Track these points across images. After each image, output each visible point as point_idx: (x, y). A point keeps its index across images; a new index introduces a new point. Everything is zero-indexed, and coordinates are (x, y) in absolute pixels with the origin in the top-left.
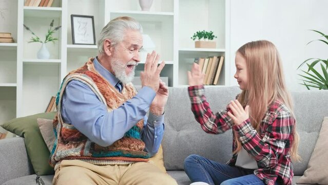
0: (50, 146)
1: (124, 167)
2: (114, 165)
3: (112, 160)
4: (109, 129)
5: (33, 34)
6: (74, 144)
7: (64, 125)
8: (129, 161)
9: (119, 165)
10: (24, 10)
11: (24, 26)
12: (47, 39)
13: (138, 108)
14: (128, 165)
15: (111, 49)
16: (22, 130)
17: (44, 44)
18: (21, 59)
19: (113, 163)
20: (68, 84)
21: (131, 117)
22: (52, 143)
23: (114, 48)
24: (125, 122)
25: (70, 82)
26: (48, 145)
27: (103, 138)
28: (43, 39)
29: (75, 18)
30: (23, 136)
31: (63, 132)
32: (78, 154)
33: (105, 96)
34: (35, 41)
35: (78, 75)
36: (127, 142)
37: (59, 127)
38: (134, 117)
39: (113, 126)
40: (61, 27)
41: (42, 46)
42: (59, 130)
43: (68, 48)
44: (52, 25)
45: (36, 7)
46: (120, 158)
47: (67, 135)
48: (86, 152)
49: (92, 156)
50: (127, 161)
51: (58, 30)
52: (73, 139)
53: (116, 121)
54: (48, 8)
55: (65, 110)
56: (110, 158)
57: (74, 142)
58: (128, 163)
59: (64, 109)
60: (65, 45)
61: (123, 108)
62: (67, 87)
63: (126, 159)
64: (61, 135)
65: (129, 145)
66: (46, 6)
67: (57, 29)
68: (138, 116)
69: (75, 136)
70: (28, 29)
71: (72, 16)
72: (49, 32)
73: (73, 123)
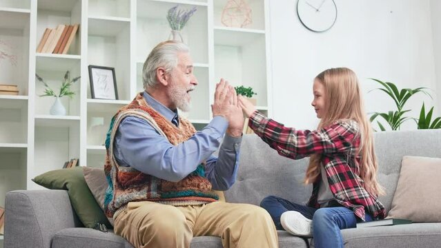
0: (99, 196)
1: (197, 208)
2: (187, 206)
3: (185, 201)
4: (181, 161)
5: (47, 86)
6: (136, 188)
7: (120, 169)
8: (203, 201)
9: (192, 206)
10: (37, 57)
11: (36, 75)
12: (61, 93)
13: (210, 137)
14: (201, 205)
15: (166, 77)
16: (64, 181)
17: (59, 99)
18: (32, 115)
19: (186, 204)
20: (121, 122)
21: (203, 147)
22: (102, 192)
23: (170, 75)
24: (197, 153)
25: (123, 119)
26: (96, 196)
27: (175, 171)
28: (57, 92)
29: (94, 70)
30: (65, 188)
31: (120, 176)
32: (144, 196)
33: (165, 131)
34: (49, 94)
35: (132, 111)
36: (196, 181)
37: (113, 172)
38: (207, 147)
39: (185, 157)
40: (80, 77)
41: (56, 101)
42: (114, 176)
43: (88, 103)
44: (66, 77)
45: (50, 55)
46: (193, 198)
47: (126, 179)
48: (154, 194)
49: (161, 197)
50: (200, 201)
51: (76, 82)
52: (134, 183)
53: (188, 152)
54: (64, 56)
55: (121, 151)
56: (182, 198)
57: (135, 186)
58: (201, 203)
59: (119, 150)
60: (84, 99)
61: (194, 138)
62: (121, 125)
63: (198, 198)
64: (117, 180)
65: (199, 185)
66: (61, 53)
67: (75, 80)
68: (211, 147)
69: (136, 178)
70: (40, 79)
71: (90, 67)
72: (63, 85)
73: (131, 164)
